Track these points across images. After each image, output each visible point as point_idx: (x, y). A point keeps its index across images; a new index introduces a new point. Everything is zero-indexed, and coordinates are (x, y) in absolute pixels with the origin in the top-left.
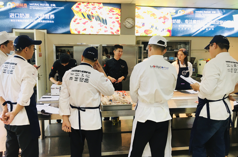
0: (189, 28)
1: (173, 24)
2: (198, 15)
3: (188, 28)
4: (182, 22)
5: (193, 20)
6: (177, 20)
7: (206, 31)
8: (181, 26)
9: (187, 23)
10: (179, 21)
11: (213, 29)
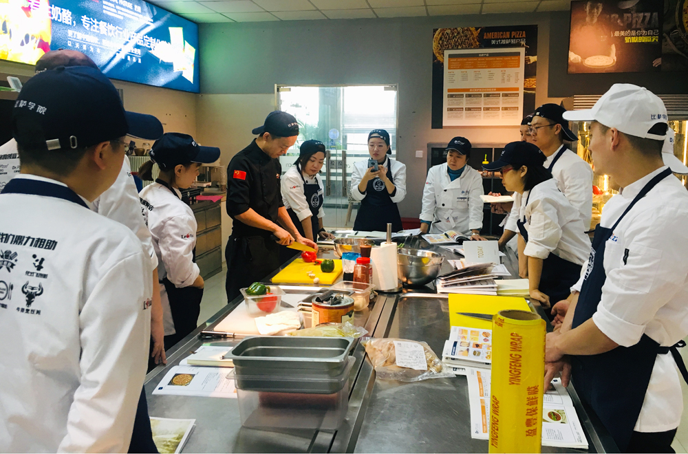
0: (93, 47)
1: (53, 21)
2: (108, 8)
3: (91, 47)
4: (74, 22)
5: (99, 21)
6: (62, 11)
8: (73, 35)
9: (87, 27)
10: (66, 16)
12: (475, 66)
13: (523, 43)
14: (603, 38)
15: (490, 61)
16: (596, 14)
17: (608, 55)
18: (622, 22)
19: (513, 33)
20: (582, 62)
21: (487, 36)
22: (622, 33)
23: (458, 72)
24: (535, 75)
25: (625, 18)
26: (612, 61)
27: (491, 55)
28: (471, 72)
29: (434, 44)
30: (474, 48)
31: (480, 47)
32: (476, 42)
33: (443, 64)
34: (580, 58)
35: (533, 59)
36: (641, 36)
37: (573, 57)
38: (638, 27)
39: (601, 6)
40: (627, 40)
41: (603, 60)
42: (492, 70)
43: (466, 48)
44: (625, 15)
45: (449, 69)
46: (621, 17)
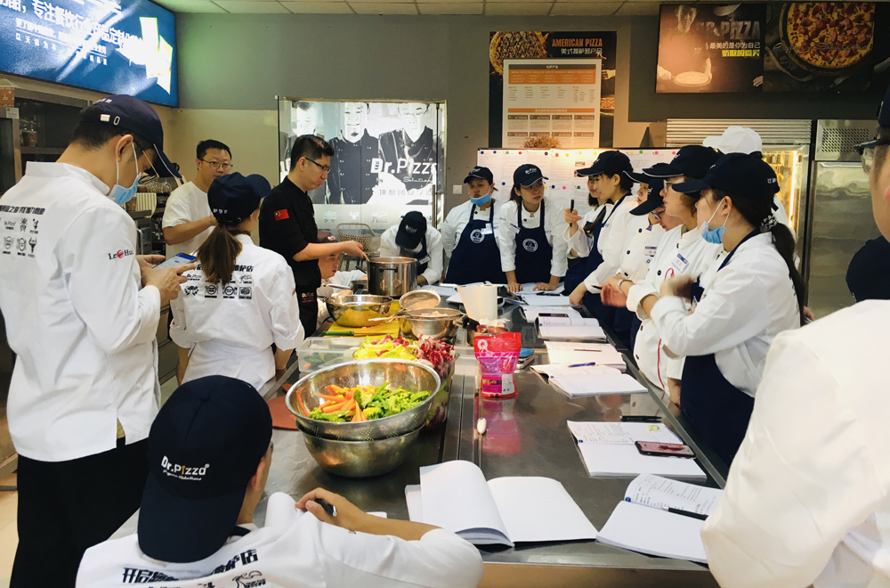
0: (48, 42)
3: (45, 42)
4: (24, 7)
5: (54, 5)
7: (90, 68)
8: (23, 25)
9: (39, 15)
11: (105, 63)
12: (541, 81)
13: (599, 53)
14: (698, 50)
15: (560, 75)
16: (688, 21)
17: (703, 71)
18: (719, 31)
19: (587, 41)
20: (672, 79)
21: (556, 43)
22: (719, 45)
23: (521, 88)
24: (614, 93)
25: (722, 28)
26: (707, 79)
27: (561, 67)
28: (536, 88)
29: (492, 52)
30: (541, 58)
31: (548, 57)
32: (542, 50)
33: (502, 77)
34: (670, 74)
35: (611, 73)
36: (740, 49)
37: (662, 72)
38: (737, 38)
39: (694, 11)
40: (725, 53)
41: (697, 78)
42: (563, 86)
43: (531, 58)
44: (723, 24)
45: (510, 83)
46: (718, 25)
